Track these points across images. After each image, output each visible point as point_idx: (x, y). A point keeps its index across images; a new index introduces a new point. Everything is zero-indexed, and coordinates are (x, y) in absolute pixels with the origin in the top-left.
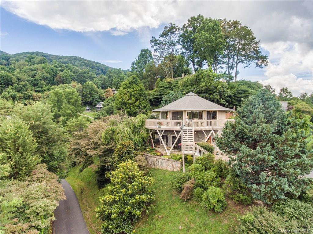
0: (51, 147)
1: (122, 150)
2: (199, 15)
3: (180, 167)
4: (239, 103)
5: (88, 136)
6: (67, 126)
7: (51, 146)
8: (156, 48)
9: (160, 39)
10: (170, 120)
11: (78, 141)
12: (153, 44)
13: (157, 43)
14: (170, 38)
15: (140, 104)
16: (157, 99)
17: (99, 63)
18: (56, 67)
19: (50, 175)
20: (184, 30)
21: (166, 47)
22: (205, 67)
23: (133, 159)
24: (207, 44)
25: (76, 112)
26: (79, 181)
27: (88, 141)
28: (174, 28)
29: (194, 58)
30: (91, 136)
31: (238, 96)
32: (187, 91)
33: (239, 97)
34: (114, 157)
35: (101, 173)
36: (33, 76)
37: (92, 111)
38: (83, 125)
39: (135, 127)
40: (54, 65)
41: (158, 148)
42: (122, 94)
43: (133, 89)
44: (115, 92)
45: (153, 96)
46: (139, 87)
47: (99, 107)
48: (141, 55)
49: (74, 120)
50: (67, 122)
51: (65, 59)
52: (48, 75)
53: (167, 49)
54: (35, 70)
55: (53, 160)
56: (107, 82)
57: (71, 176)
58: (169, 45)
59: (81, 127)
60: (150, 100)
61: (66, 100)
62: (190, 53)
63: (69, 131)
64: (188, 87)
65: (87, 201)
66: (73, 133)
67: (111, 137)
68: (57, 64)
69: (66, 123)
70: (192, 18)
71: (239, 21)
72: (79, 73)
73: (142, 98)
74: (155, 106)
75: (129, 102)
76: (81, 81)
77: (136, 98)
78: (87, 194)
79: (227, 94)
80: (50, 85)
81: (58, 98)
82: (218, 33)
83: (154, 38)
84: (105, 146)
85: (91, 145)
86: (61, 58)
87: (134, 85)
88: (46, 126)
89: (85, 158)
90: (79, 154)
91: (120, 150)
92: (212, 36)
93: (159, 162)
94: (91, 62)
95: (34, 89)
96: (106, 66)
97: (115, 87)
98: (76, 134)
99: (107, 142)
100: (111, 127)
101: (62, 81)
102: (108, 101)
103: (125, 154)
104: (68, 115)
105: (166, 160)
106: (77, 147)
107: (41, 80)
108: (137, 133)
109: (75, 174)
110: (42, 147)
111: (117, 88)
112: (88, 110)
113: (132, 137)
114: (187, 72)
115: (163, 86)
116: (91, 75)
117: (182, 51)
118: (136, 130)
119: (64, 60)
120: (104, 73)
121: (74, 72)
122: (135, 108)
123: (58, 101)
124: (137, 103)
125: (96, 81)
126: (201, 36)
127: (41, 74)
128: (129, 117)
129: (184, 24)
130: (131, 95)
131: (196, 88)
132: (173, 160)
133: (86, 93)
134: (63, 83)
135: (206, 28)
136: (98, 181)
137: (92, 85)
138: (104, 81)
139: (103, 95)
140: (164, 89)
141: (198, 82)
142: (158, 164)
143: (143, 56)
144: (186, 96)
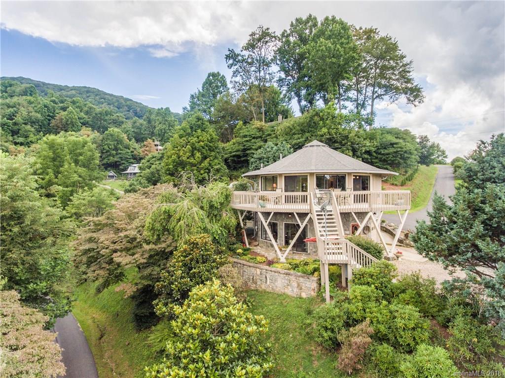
0: (32, 251)
1: (190, 254)
2: (310, 16)
3: (316, 289)
4: (383, 165)
5: (114, 225)
6: (73, 204)
7: (31, 248)
8: (235, 70)
9: (242, 53)
10: (282, 191)
11: (94, 235)
12: (231, 61)
13: (237, 60)
14: (260, 53)
15: (210, 165)
16: (238, 156)
17: (132, 100)
18: (54, 102)
19: (27, 314)
20: (284, 40)
21: (253, 69)
22: (320, 104)
23: (214, 272)
24: (330, 60)
25: (90, 180)
26: (94, 312)
27: (114, 235)
28: (268, 34)
29: (299, 89)
30: (121, 224)
31: (382, 152)
32: (293, 143)
33: (383, 154)
34: (172, 269)
35: (141, 299)
36: (11, 117)
37: (118, 178)
38: (103, 203)
39: (212, 207)
40: (49, 99)
41: (256, 246)
42: (177, 148)
43: (198, 138)
44: (160, 147)
45: (231, 152)
46: (208, 136)
47: (131, 172)
48: (207, 83)
49: (85, 194)
50: (71, 198)
51: (70, 91)
52: (39, 116)
53: (254, 71)
54: (15, 107)
55: (36, 278)
56: (145, 130)
57: (80, 301)
58: (258, 66)
59: (100, 207)
60: (226, 160)
61: (71, 158)
62: (292, 81)
63: (75, 214)
64: (296, 136)
65: (112, 357)
66: (83, 217)
67: (164, 227)
68: (56, 98)
69: (70, 200)
70: (297, 20)
71: (376, 29)
72: (96, 114)
73: (213, 154)
74: (234, 169)
75: (191, 161)
76: (99, 128)
77: (202, 153)
78: (112, 340)
79: (364, 149)
80: (42, 132)
81: (54, 153)
82: (348, 43)
83: (232, 51)
84: (151, 246)
85: (121, 242)
86: (64, 90)
87: (199, 131)
88: (18, 204)
89: (108, 269)
90: (96, 261)
91: (186, 254)
92: (339, 47)
93: (266, 277)
94: (116, 97)
95: (11, 139)
96: (142, 106)
97: (160, 139)
98: (90, 221)
99: (155, 237)
100: (165, 206)
101: (64, 127)
102: (149, 161)
103: (197, 262)
104: (74, 184)
105: (284, 274)
106: (92, 245)
107: (25, 124)
108: (216, 218)
109: (88, 295)
110: (11, 251)
111: (164, 140)
112: (112, 177)
113: (209, 226)
114: (286, 114)
115: (250, 135)
116: (117, 118)
117: (280, 77)
118: (213, 211)
119: (69, 93)
120: (140, 117)
121: (87, 113)
122: (202, 172)
123: (54, 160)
124: (206, 163)
125: (125, 128)
126: (320, 46)
127: (25, 113)
128: (198, 187)
129: (283, 31)
130: (194, 149)
131: (310, 137)
132: (299, 274)
133: (108, 148)
134: (66, 131)
135: (328, 33)
136: (136, 315)
137: (119, 134)
138: (140, 129)
139: (138, 153)
140: (250, 140)
141: (313, 127)
142: (265, 281)
143: (211, 83)
144: (307, 146)
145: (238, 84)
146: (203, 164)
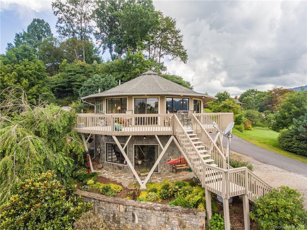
3: (205, 226)
8: (60, 17)
9: (67, 5)
10: (132, 113)
12: (57, 9)
14: (81, 9)
15: (38, 91)
16: (64, 87)
20: (100, 4)
29: (111, 43)
39: (51, 131)
41: (101, 169)
45: (56, 84)
46: (36, 65)
48: (32, 27)
58: (80, 18)
60: (53, 90)
62: (106, 36)
73: (41, 81)
74: (60, 97)
77: (30, 80)
87: (26, 60)
93: (133, 215)
105: (160, 210)
115: (74, 71)
117: (97, 31)
124: (34, 90)
130: (20, 75)
132: (180, 209)
140: (74, 74)
141: (127, 68)
142: (131, 220)
143: (36, 28)
144: (145, 74)
145: (63, 29)
146: (30, 90)
